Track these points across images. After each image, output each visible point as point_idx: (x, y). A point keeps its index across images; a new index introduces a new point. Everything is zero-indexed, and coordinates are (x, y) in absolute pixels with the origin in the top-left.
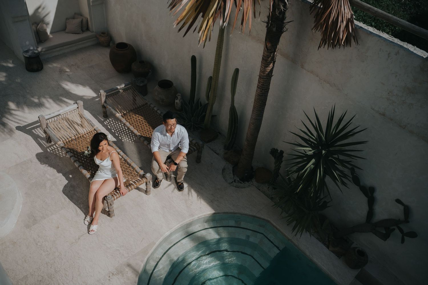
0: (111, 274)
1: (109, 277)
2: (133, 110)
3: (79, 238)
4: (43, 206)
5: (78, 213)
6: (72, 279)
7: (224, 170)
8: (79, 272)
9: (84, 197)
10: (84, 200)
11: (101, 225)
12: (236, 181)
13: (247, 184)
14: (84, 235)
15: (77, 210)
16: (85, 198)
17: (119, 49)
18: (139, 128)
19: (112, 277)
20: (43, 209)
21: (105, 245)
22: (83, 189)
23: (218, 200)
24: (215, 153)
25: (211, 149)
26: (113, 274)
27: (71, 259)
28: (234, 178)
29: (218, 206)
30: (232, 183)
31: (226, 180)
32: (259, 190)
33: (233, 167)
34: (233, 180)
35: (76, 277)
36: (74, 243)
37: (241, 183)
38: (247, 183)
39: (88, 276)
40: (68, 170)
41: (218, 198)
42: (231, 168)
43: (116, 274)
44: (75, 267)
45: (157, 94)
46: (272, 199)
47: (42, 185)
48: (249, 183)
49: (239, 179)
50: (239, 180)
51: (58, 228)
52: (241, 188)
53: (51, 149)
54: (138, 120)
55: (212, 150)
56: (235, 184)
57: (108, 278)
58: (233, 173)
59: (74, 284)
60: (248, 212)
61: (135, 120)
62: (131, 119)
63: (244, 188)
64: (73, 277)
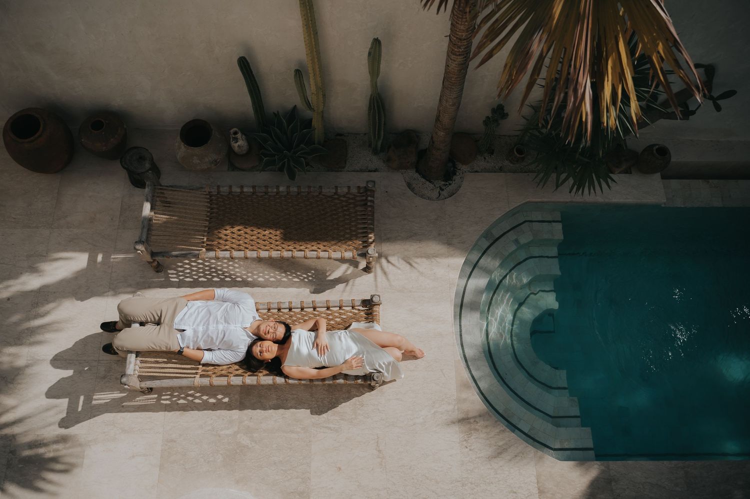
0: (464, 443)
1: (467, 448)
2: (210, 223)
3: (380, 451)
4: (282, 470)
5: (334, 428)
6: (436, 494)
7: (409, 185)
8: (433, 480)
9: (310, 403)
10: (316, 406)
11: (379, 410)
12: (444, 187)
13: (457, 178)
14: (378, 441)
15: (327, 427)
16: (314, 403)
17: (32, 138)
18: (258, 243)
19: (470, 445)
20: (288, 472)
21: (414, 424)
22: (295, 396)
23: (454, 236)
24: (370, 171)
25: (358, 171)
26: (465, 440)
27: (405, 480)
28: (437, 186)
29: (462, 243)
30: (440, 195)
31: (429, 199)
32: (477, 172)
33: (417, 171)
34: (438, 190)
35: (437, 488)
36: (382, 462)
37: (450, 184)
38: (455, 177)
39: (447, 472)
40: (237, 396)
41: (449, 232)
42: (417, 175)
43: (468, 437)
44: (422, 481)
45: (198, 161)
46: (501, 170)
47: (238, 451)
48: (457, 174)
49: (443, 181)
50: (443, 183)
51: (340, 469)
52: (457, 190)
53: (168, 397)
54: (239, 233)
55: (361, 171)
56: (445, 193)
57: (467, 450)
58: (427, 180)
59: (445, 496)
60: (498, 215)
61: (235, 236)
62: (226, 240)
63: (460, 187)
64: (433, 492)
